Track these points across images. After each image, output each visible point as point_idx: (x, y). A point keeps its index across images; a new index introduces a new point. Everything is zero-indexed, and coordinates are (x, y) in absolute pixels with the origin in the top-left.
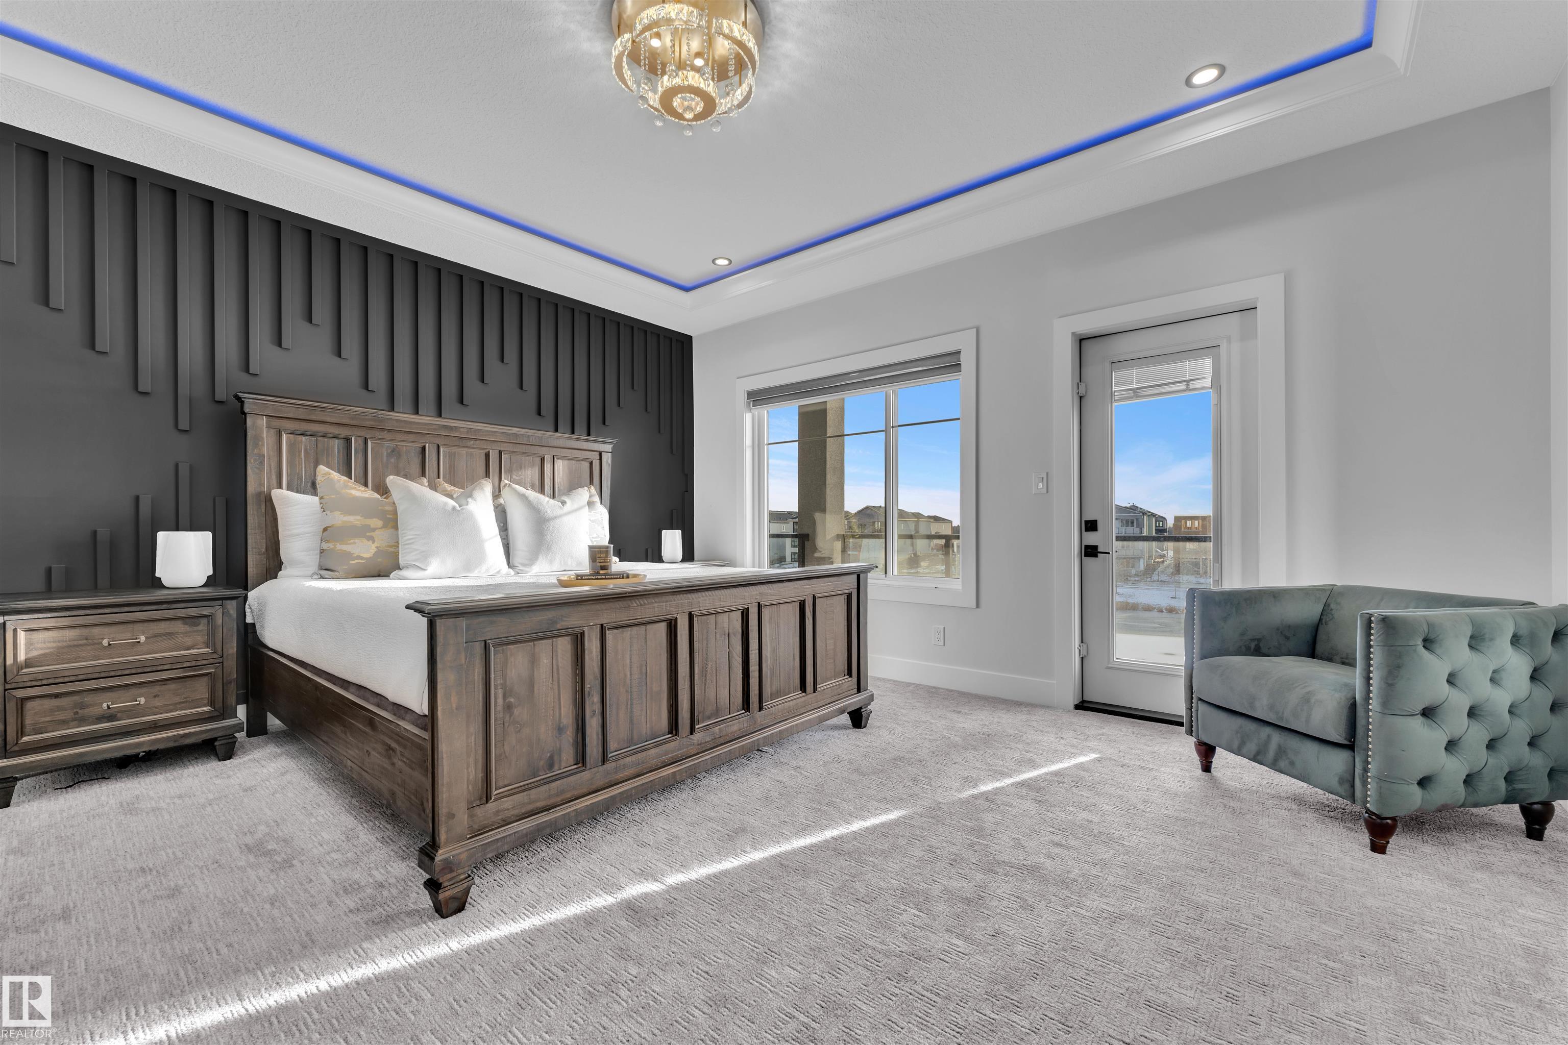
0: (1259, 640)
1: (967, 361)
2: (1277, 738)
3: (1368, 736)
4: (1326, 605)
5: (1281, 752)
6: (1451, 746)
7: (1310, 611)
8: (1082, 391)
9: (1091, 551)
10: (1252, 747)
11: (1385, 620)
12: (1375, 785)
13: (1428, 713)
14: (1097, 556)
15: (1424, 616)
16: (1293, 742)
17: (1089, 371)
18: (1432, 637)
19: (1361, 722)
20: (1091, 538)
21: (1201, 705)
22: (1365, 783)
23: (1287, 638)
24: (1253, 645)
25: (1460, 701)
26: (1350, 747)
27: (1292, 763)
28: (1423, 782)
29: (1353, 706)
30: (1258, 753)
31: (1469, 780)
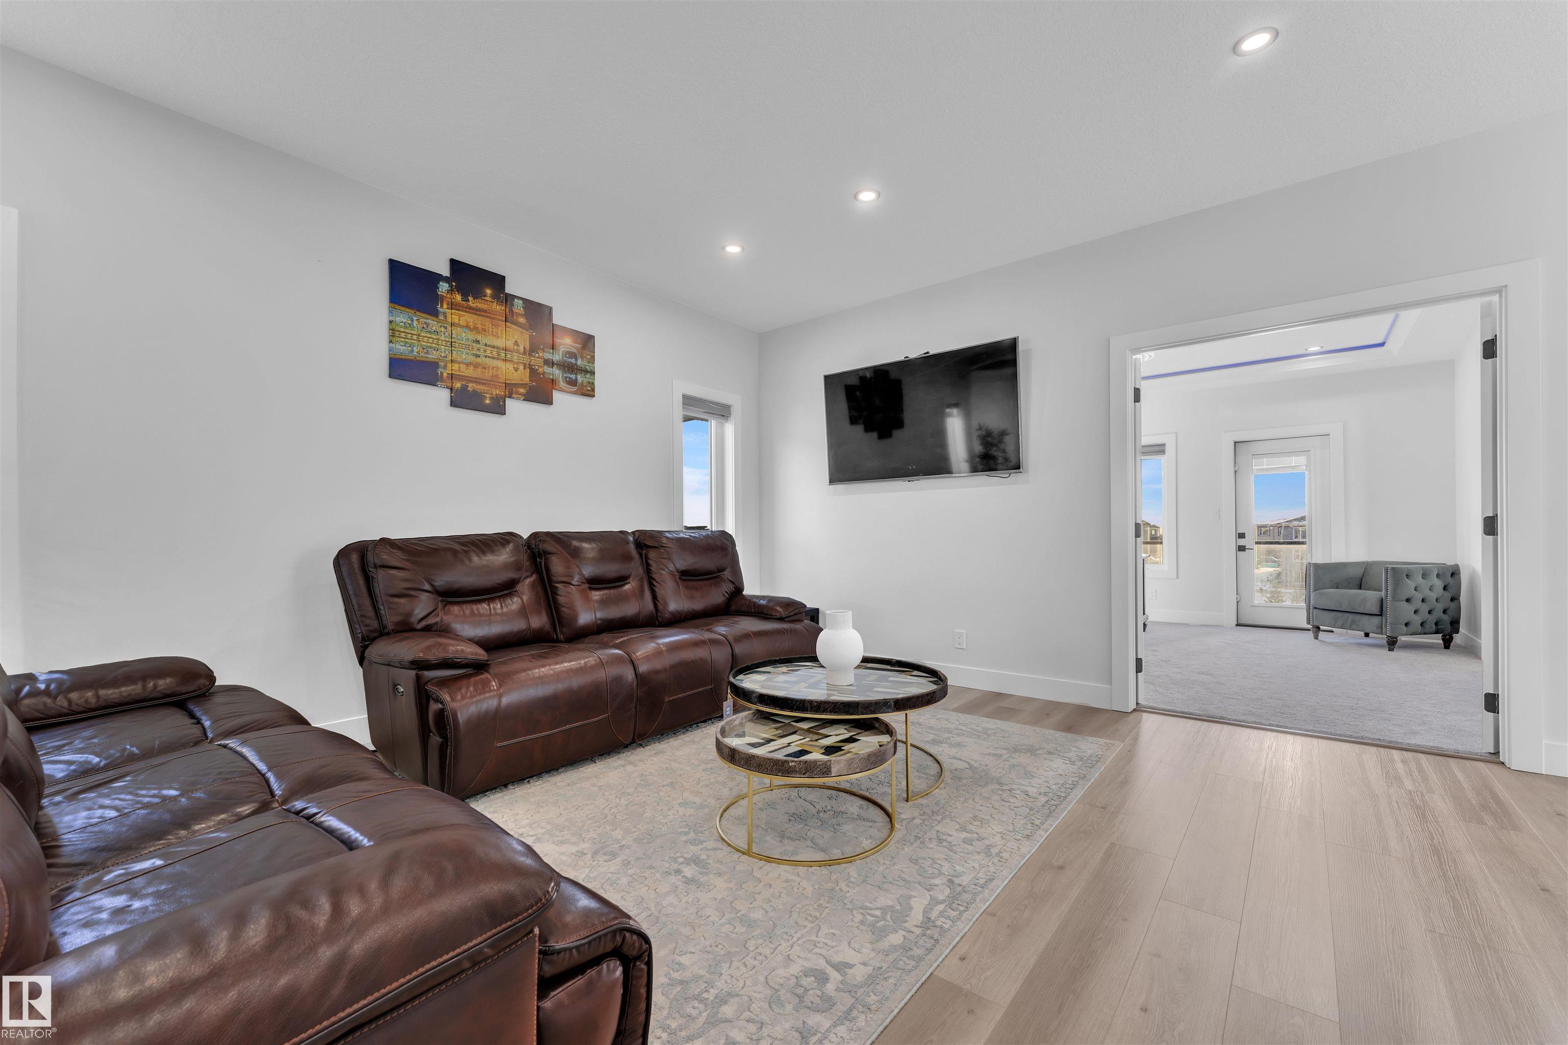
0: (1338, 584)
1: (1170, 450)
2: (1351, 617)
3: (1387, 610)
4: (1366, 569)
5: (1353, 622)
6: (1416, 612)
7: (1359, 572)
8: (1237, 469)
9: (1242, 548)
10: (1340, 623)
11: (1393, 568)
12: (1390, 626)
13: (1408, 600)
14: (1245, 551)
15: (1407, 567)
16: (1357, 617)
17: (1238, 458)
18: (1409, 574)
19: (1384, 608)
20: (1242, 542)
21: (1315, 611)
22: (1386, 627)
23: (1350, 583)
24: (1336, 586)
25: (1419, 596)
26: (1381, 615)
27: (1358, 625)
28: (1406, 625)
29: (1382, 600)
30: (1343, 624)
31: (1422, 624)
